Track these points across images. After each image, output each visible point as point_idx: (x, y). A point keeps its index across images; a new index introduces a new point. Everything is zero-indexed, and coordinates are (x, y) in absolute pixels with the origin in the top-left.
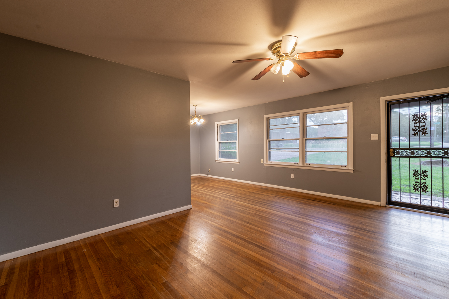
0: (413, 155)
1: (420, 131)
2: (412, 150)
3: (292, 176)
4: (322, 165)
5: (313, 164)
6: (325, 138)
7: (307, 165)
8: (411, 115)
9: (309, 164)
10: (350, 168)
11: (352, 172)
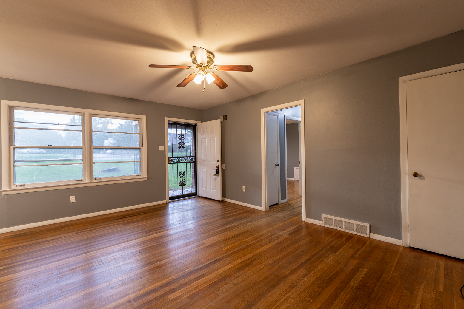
0: (179, 162)
1: (182, 145)
2: (179, 158)
3: (73, 199)
4: (116, 177)
5: (104, 178)
6: (118, 147)
7: (96, 180)
8: (177, 135)
9: (100, 179)
10: (144, 177)
11: (146, 179)
